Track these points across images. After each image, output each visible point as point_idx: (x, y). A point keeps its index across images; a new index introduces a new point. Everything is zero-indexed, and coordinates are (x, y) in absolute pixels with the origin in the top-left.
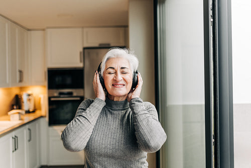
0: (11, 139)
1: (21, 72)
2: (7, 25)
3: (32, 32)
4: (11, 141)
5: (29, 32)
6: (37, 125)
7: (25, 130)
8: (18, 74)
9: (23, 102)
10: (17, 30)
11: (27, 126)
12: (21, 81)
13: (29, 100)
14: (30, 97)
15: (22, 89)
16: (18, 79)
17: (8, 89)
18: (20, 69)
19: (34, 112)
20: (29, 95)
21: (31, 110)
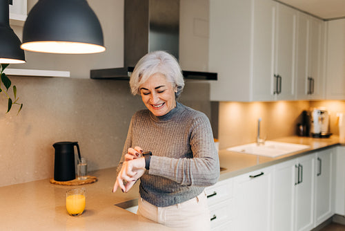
0: (294, 167)
1: (311, 80)
2: (294, 17)
3: (330, 22)
4: (294, 171)
5: (326, 22)
6: (331, 155)
7: (313, 159)
8: (307, 82)
9: (313, 122)
10: (309, 21)
11: (317, 155)
12: (310, 92)
13: (322, 119)
14: (323, 116)
15: (312, 103)
16: (307, 90)
17: (293, 103)
18: (310, 76)
19: (328, 136)
20: (322, 113)
21: (323, 134)
